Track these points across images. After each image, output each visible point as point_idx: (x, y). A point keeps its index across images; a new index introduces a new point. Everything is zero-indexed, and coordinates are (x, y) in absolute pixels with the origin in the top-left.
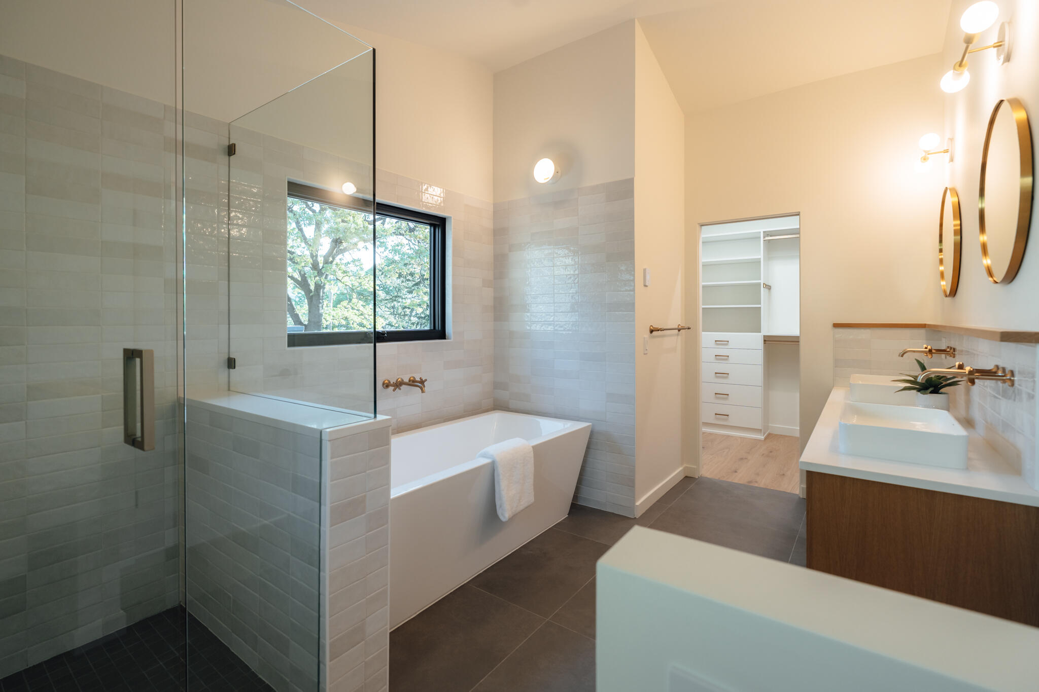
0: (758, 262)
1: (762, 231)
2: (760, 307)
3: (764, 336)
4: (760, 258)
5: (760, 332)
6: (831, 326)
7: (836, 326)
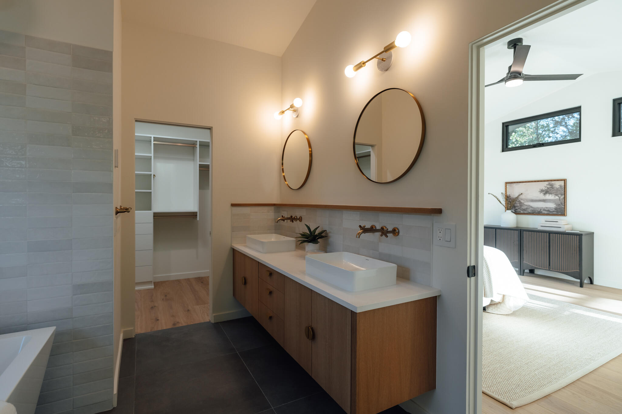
0: (149, 159)
1: (152, 136)
2: (151, 192)
3: (154, 213)
4: (151, 156)
5: (150, 210)
6: (230, 205)
7: (233, 205)
